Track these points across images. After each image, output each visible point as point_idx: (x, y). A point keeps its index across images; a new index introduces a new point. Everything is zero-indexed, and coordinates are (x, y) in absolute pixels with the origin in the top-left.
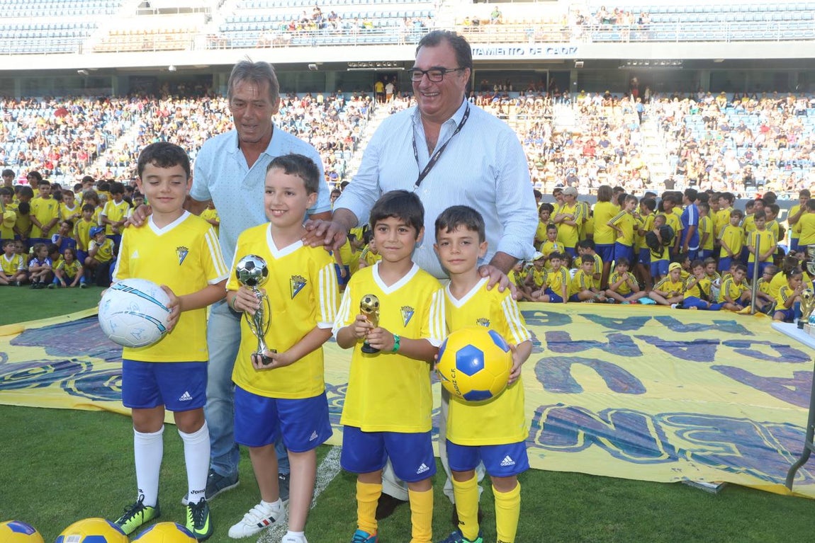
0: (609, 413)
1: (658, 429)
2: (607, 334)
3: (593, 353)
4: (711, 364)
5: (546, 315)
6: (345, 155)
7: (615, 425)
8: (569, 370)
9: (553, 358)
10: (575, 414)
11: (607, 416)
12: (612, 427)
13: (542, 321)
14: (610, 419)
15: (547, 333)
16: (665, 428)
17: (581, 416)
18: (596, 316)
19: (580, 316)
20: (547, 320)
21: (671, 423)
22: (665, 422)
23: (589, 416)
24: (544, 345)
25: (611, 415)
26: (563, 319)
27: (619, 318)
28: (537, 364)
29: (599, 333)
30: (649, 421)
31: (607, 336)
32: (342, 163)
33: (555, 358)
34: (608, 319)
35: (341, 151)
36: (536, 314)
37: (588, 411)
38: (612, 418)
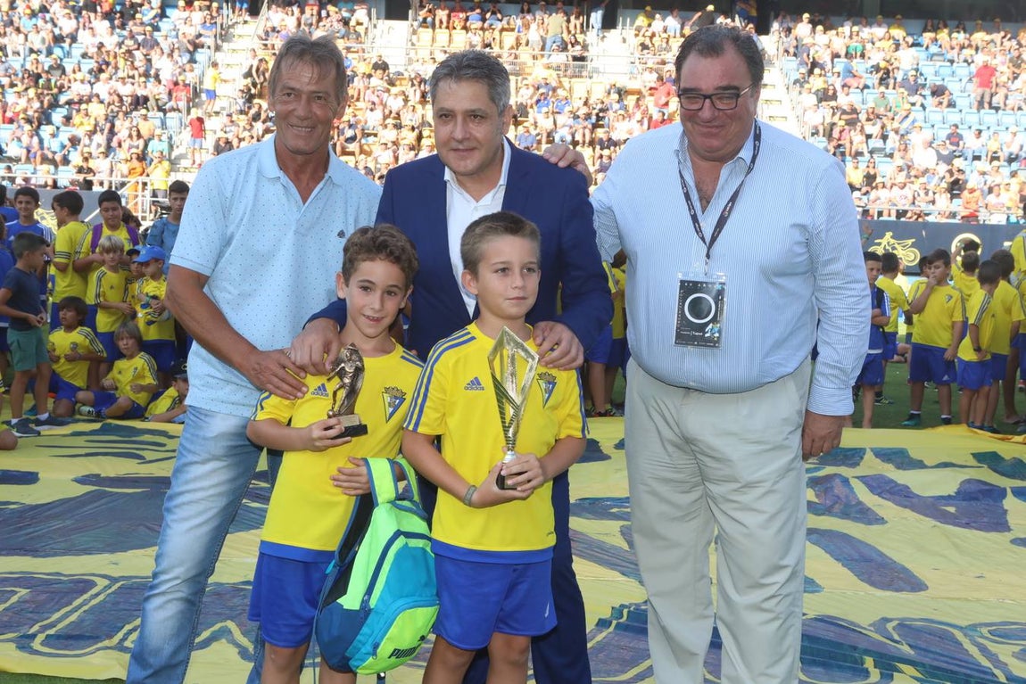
0: (890, 626)
1: (983, 650)
4: (1009, 536)
7: (910, 646)
10: (832, 628)
11: (887, 630)
12: (906, 649)
14: (896, 637)
16: (992, 647)
17: (845, 632)
21: (997, 639)
22: (987, 638)
23: (860, 632)
25: (894, 629)
30: (959, 635)
32: (164, 138)
37: (852, 623)
38: (899, 635)
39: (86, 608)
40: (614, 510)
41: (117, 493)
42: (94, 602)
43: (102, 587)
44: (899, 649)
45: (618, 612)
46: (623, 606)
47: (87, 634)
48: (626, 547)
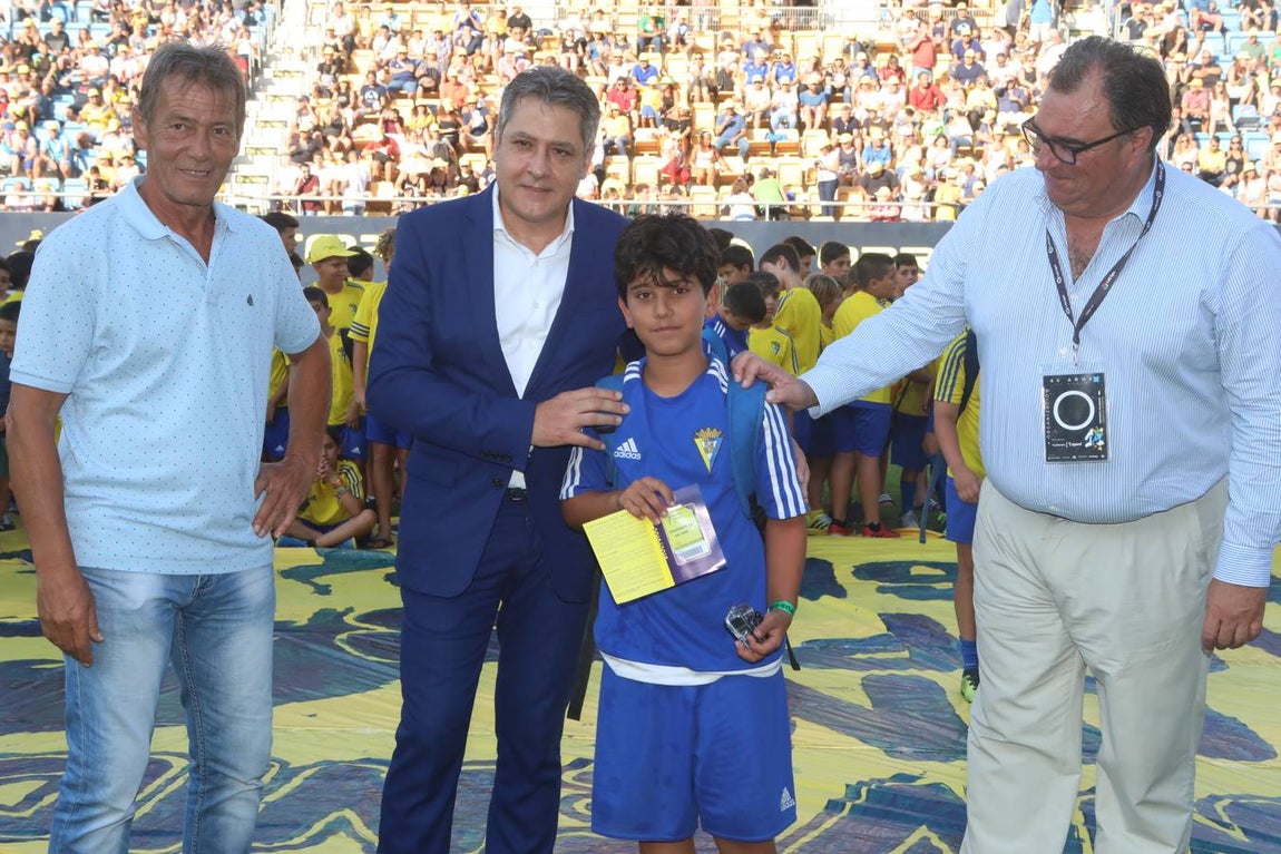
0: (1219, 806)
5: (939, 572)
7: (1245, 831)
11: (1216, 811)
12: (1238, 835)
13: (939, 586)
14: (1226, 819)
25: (1224, 809)
36: (915, 571)
38: (1230, 817)
39: (161, 796)
40: (855, 656)
42: (170, 788)
43: (179, 770)
44: (1229, 837)
45: (854, 791)
46: (861, 784)
47: (167, 829)
48: (868, 704)
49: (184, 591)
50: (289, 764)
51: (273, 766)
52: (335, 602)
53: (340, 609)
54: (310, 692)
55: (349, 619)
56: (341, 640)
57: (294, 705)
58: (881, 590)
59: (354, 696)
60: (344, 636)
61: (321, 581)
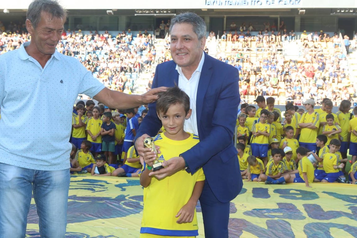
2: (349, 206)
3: (343, 220)
5: (298, 192)
6: (133, 76)
8: (330, 232)
9: (315, 223)
13: (298, 196)
15: (304, 205)
18: (335, 193)
19: (323, 194)
20: (300, 196)
24: (305, 214)
26: (313, 195)
27: (353, 195)
28: (304, 227)
29: (342, 206)
31: (349, 208)
33: (317, 224)
34: (345, 195)
35: (130, 73)
36: (291, 192)
40: (266, 214)
41: (80, 202)
48: (266, 228)
49: (29, 176)
50: (89, 236)
51: (85, 236)
52: (125, 193)
53: (126, 195)
54: (106, 216)
55: (127, 198)
56: (122, 203)
57: (100, 220)
58: (280, 196)
59: (118, 218)
60: (123, 202)
61: (124, 187)
